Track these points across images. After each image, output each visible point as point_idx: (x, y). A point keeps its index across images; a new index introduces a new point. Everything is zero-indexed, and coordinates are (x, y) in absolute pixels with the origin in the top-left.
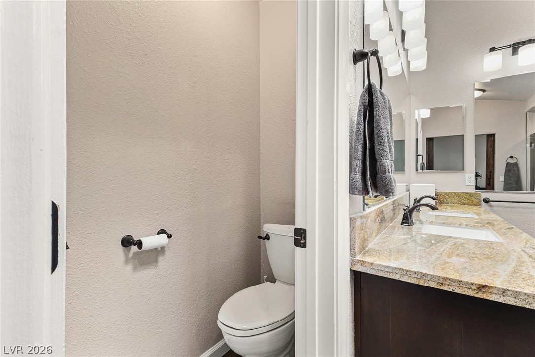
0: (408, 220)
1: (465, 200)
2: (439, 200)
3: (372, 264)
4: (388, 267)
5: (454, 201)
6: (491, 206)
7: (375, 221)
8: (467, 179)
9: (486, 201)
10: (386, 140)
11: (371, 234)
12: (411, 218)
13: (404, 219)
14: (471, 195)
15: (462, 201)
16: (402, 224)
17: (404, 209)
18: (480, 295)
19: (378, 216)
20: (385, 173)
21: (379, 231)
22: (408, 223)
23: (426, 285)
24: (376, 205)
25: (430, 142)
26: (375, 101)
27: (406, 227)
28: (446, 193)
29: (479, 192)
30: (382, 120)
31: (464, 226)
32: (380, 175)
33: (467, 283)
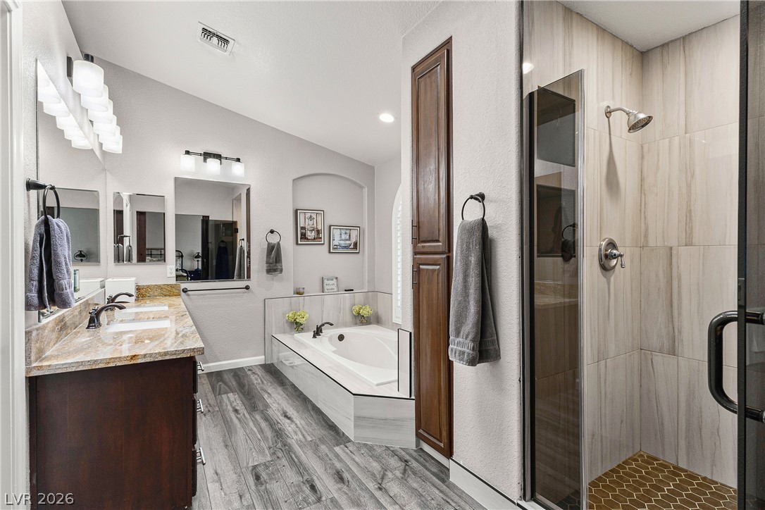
0: (94, 322)
1: (167, 292)
2: (142, 293)
3: (49, 366)
4: (65, 364)
5: (156, 294)
6: (188, 295)
7: (53, 331)
8: (169, 271)
9: (185, 291)
10: (64, 264)
11: (49, 343)
12: (98, 320)
13: (90, 322)
14: (171, 286)
15: (164, 293)
16: (88, 327)
17: (90, 313)
18: (132, 362)
19: (57, 325)
20: (63, 290)
21: (58, 339)
22: (95, 326)
23: (97, 367)
24: (54, 315)
25: (142, 216)
26: (52, 233)
27: (91, 330)
28: (148, 286)
29: (178, 283)
30: (59, 249)
31: (151, 319)
32: (57, 291)
33: (124, 357)
